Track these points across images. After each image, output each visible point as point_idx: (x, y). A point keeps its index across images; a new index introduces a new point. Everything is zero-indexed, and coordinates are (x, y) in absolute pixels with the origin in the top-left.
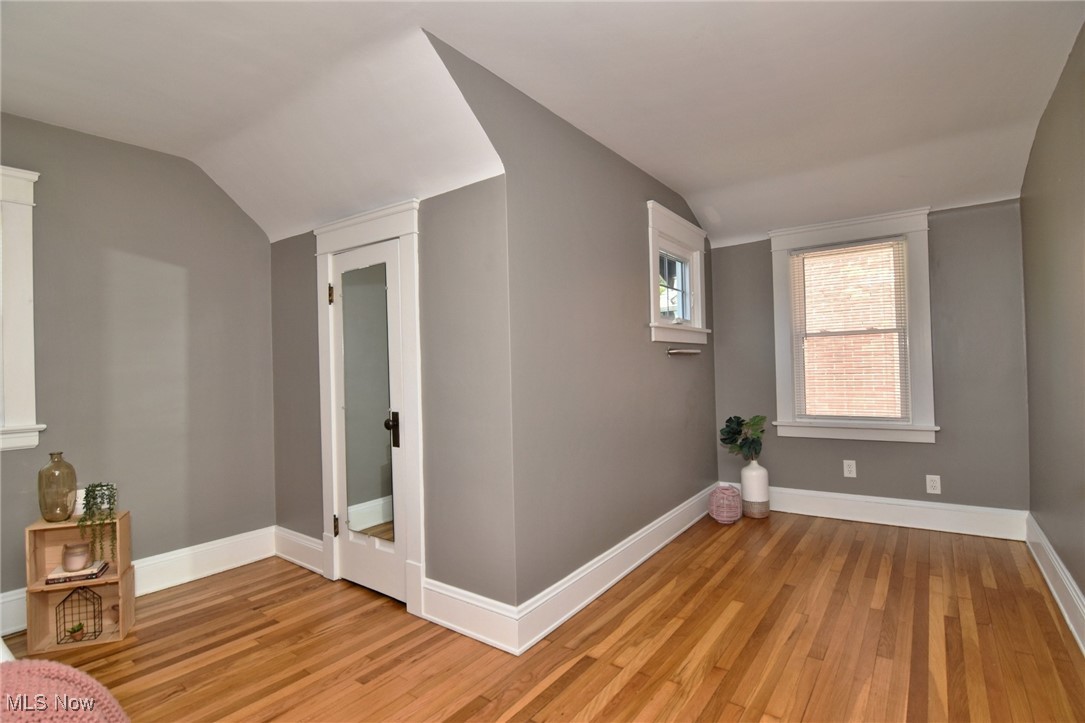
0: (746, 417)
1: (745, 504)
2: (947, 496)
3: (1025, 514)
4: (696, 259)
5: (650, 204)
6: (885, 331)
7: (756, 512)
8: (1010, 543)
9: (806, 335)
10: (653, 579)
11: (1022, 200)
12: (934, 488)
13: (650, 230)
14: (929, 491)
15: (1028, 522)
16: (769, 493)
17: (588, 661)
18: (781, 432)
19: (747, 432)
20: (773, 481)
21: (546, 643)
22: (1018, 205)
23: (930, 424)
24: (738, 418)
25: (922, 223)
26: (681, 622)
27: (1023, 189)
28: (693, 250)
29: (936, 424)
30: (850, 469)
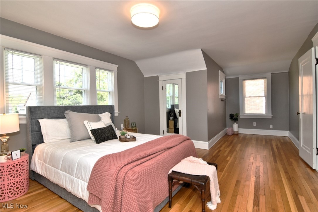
0: (234, 114)
1: (234, 131)
2: (274, 129)
3: (288, 132)
4: (224, 81)
5: (219, 71)
6: (262, 96)
7: (236, 133)
8: (286, 137)
9: (246, 97)
10: (223, 142)
11: (289, 72)
12: (271, 127)
13: (219, 76)
14: (270, 128)
15: (289, 133)
16: (238, 129)
17: (220, 151)
18: (241, 117)
19: (235, 117)
20: (239, 127)
21: (211, 149)
22: (288, 73)
23: (271, 115)
24: (232, 114)
25: (270, 76)
26: (232, 146)
27: (289, 70)
28: (223, 79)
29: (272, 115)
30: (255, 124)
